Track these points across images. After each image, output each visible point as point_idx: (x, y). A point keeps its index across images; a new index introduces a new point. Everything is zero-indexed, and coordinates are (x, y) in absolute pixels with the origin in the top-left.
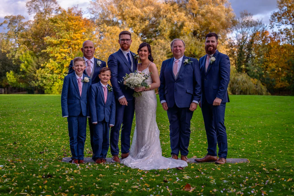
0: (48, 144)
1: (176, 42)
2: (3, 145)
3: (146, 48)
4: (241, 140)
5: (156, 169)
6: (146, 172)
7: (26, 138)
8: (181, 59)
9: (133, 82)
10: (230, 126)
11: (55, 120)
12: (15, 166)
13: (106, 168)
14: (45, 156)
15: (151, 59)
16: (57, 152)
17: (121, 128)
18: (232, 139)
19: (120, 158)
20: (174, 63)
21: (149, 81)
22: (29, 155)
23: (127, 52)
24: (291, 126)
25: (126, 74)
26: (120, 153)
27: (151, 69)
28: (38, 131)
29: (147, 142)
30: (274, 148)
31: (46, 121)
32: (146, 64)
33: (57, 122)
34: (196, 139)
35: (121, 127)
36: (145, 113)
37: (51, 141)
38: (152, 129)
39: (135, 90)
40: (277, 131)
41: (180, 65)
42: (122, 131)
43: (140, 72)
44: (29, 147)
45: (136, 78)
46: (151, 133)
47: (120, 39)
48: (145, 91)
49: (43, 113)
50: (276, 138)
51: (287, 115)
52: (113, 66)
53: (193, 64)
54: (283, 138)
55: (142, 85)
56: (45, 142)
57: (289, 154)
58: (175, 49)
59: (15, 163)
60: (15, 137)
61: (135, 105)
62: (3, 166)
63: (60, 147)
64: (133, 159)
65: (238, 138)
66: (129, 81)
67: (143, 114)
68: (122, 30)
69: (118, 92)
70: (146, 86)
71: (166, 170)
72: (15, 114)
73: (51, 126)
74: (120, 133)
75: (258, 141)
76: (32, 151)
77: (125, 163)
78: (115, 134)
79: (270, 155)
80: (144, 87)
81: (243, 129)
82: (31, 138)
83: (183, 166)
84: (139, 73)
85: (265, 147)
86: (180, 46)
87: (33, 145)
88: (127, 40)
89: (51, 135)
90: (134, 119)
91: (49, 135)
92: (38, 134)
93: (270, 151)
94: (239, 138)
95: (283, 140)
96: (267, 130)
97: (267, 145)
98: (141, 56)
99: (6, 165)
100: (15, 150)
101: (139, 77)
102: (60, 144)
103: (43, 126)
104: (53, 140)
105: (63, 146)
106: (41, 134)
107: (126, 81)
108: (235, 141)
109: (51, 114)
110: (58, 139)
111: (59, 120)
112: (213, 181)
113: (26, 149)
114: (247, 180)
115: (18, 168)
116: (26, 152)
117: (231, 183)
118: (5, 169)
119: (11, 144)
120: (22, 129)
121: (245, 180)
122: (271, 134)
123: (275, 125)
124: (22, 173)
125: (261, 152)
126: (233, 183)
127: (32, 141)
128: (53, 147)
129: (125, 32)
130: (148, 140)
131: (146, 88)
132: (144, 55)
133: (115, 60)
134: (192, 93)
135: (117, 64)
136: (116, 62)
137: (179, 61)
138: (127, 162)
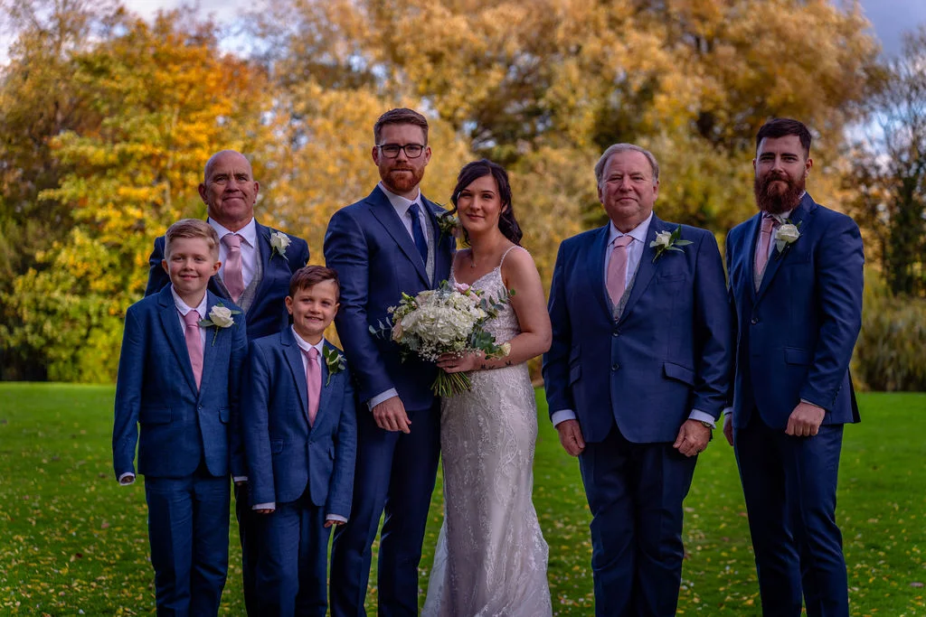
0: (61, 598)
1: (618, 157)
3: (487, 183)
4: (907, 590)
8: (640, 233)
9: (430, 330)
10: (858, 529)
11: (93, 497)
15: (511, 229)
17: (379, 534)
18: (870, 588)
20: (610, 249)
21: (501, 327)
23: (410, 202)
25: (401, 297)
27: (512, 273)
28: (18, 541)
29: (492, 595)
31: (52, 497)
32: (491, 252)
33: (98, 505)
34: (710, 585)
35: (380, 527)
36: (483, 466)
37: (71, 588)
38: (515, 536)
39: (441, 365)
41: (637, 260)
42: (383, 544)
43: (464, 286)
45: (443, 311)
46: (511, 557)
47: (378, 141)
48: (483, 368)
49: (41, 465)
52: (350, 260)
53: (693, 254)
55: (471, 342)
56: (44, 590)
58: (614, 186)
61: (444, 433)
65: (895, 584)
66: (415, 325)
67: (476, 471)
68: (389, 107)
69: (368, 372)
70: (490, 349)
73: (74, 523)
74: (375, 556)
78: (355, 557)
80: (480, 354)
81: (916, 541)
84: (460, 290)
86: (635, 177)
88: (411, 147)
89: (72, 559)
90: (438, 492)
91: (61, 562)
92: (17, 558)
94: (898, 580)
98: (466, 219)
101: (458, 306)
102: (113, 599)
103: (37, 521)
104: (80, 584)
105: (125, 611)
106: (27, 558)
107: (403, 323)
108: (884, 594)
109: (75, 471)
110: (103, 578)
111: (107, 494)
128: (78, 614)
129: (403, 116)
130: (495, 587)
131: (487, 358)
132: (480, 213)
133: (357, 236)
134: (689, 381)
135: (364, 251)
136: (362, 242)
137: (634, 239)
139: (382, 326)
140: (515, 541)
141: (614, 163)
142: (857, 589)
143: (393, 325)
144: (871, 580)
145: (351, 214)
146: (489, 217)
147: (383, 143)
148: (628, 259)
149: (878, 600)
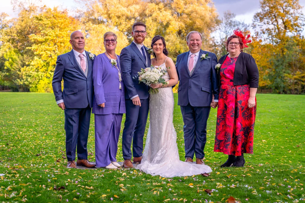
0: (44, 145)
6: (169, 180)
7: (18, 138)
9: (149, 78)
11: (47, 120)
12: (18, 175)
13: (123, 175)
14: (43, 159)
16: (54, 154)
22: (25, 158)
24: (290, 124)
25: (141, 69)
28: (31, 130)
29: (163, 145)
30: (282, 148)
31: (37, 120)
32: (162, 59)
33: (49, 121)
36: (161, 113)
37: (46, 142)
38: (169, 130)
39: (151, 87)
40: (278, 130)
41: (197, 60)
43: (157, 67)
44: (23, 150)
45: (152, 73)
46: (168, 135)
48: (162, 87)
49: (33, 112)
50: (279, 137)
51: (280, 113)
52: (127, 61)
53: (211, 60)
54: (287, 137)
55: (159, 81)
56: (39, 143)
57: (300, 154)
58: (192, 42)
59: (16, 170)
60: (6, 138)
62: (4, 175)
63: (57, 148)
66: (145, 77)
67: (159, 114)
70: (164, 83)
72: (4, 113)
73: (44, 126)
75: (263, 140)
76: (27, 153)
79: (281, 156)
80: (161, 84)
82: (24, 138)
84: (156, 68)
85: (271, 147)
86: (197, 40)
87: (27, 146)
88: (142, 32)
89: (45, 135)
91: (42, 135)
92: (31, 135)
93: (278, 151)
95: (287, 140)
96: (267, 129)
97: (272, 144)
99: (8, 173)
100: (9, 152)
101: (156, 72)
102: (57, 145)
103: (35, 126)
104: (48, 141)
105: (60, 148)
106: (34, 135)
107: (142, 76)
109: (42, 113)
110: (53, 139)
111: (50, 119)
112: (256, 192)
113: (21, 150)
114: (292, 189)
115: (22, 177)
116: (21, 154)
117: (276, 194)
118: (7, 178)
119: (3, 146)
120: (13, 129)
121: (290, 190)
122: (272, 133)
123: (273, 123)
124: (29, 184)
125: (270, 152)
126: (278, 194)
127: (25, 142)
128: (49, 149)
129: (140, 24)
130: (164, 143)
131: (163, 85)
132: (159, 49)
133: (129, 54)
134: (208, 91)
135: (131, 58)
136: (130, 56)
137: (196, 55)
138: (144, 168)
139: (136, 77)
140: (169, 132)
141: (192, 36)
143: (139, 76)
145: (127, 49)
146: (161, 50)
147: (135, 30)
148: (194, 60)
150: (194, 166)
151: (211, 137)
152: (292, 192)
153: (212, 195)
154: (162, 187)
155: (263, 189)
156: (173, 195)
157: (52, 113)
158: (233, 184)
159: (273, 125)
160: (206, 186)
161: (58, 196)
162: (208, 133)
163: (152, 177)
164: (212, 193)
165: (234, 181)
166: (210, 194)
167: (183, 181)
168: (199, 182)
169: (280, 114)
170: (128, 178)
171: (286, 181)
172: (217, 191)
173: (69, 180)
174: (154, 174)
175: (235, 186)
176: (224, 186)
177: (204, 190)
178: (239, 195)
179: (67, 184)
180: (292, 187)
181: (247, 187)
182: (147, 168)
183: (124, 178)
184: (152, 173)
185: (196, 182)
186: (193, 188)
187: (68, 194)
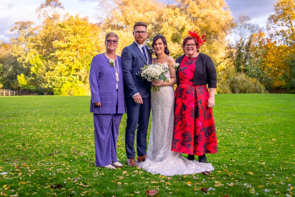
0: (58, 145)
2: (11, 147)
4: (254, 138)
5: (180, 174)
6: (169, 178)
7: (35, 139)
10: (239, 124)
11: (65, 120)
12: (20, 174)
13: (123, 173)
14: (55, 158)
15: (167, 52)
16: (67, 153)
18: (246, 138)
19: (136, 160)
22: (38, 157)
23: (143, 46)
26: (136, 156)
28: (48, 131)
29: (166, 143)
30: (291, 146)
31: (55, 121)
32: (163, 58)
33: (66, 122)
37: (61, 142)
39: (153, 84)
40: (289, 129)
42: (138, 132)
44: (38, 149)
47: (134, 30)
48: (163, 86)
49: (53, 114)
50: (290, 135)
52: (127, 60)
56: (54, 142)
59: (21, 169)
60: (23, 138)
61: (152, 103)
62: (7, 173)
63: (70, 147)
64: (152, 163)
65: (251, 137)
67: (163, 112)
71: (191, 175)
72: (25, 115)
73: (61, 127)
75: (273, 139)
76: (41, 152)
77: (143, 167)
79: (290, 155)
81: (253, 126)
82: (41, 138)
83: (209, 170)
85: (281, 145)
87: (43, 146)
88: (143, 32)
89: (61, 135)
91: (58, 136)
92: (48, 135)
93: (288, 149)
96: (278, 128)
97: (282, 143)
99: (11, 171)
100: (24, 151)
102: (71, 144)
103: (52, 126)
104: (63, 141)
105: (73, 147)
106: (50, 135)
108: (249, 139)
109: (61, 115)
110: (68, 139)
111: (68, 120)
112: (254, 190)
113: (35, 150)
114: (292, 188)
115: (24, 176)
116: (35, 154)
117: (275, 192)
118: (10, 176)
119: (20, 146)
120: (32, 129)
121: (290, 189)
122: (283, 132)
123: (285, 122)
124: (29, 182)
125: (279, 150)
126: (277, 192)
127: (41, 143)
128: (62, 148)
129: (141, 24)
133: (130, 54)
136: (131, 55)
138: (146, 166)
142: (242, 138)
144: (245, 136)
145: (128, 48)
146: (162, 49)
147: (136, 31)
149: (248, 140)
150: (197, 164)
151: (221, 136)
152: (292, 190)
153: (208, 193)
154: (159, 185)
155: (262, 187)
156: (168, 194)
157: (70, 115)
158: (232, 183)
159: (285, 124)
160: (204, 185)
161: (53, 194)
162: (219, 133)
163: (152, 176)
164: (208, 192)
165: (235, 180)
166: (206, 192)
167: (182, 180)
168: (198, 181)
169: (293, 113)
170: (128, 176)
171: (287, 179)
172: (214, 189)
173: (69, 178)
174: (155, 172)
175: (234, 184)
176: (222, 185)
177: (201, 188)
178: (235, 194)
179: (65, 182)
180: (292, 186)
181: (246, 185)
182: (149, 166)
183: (124, 177)
184: (153, 171)
185: (196, 180)
186: (190, 186)
187: (64, 192)
